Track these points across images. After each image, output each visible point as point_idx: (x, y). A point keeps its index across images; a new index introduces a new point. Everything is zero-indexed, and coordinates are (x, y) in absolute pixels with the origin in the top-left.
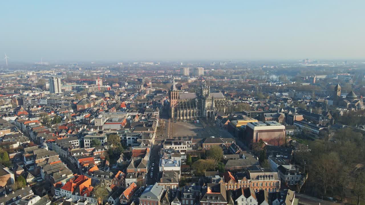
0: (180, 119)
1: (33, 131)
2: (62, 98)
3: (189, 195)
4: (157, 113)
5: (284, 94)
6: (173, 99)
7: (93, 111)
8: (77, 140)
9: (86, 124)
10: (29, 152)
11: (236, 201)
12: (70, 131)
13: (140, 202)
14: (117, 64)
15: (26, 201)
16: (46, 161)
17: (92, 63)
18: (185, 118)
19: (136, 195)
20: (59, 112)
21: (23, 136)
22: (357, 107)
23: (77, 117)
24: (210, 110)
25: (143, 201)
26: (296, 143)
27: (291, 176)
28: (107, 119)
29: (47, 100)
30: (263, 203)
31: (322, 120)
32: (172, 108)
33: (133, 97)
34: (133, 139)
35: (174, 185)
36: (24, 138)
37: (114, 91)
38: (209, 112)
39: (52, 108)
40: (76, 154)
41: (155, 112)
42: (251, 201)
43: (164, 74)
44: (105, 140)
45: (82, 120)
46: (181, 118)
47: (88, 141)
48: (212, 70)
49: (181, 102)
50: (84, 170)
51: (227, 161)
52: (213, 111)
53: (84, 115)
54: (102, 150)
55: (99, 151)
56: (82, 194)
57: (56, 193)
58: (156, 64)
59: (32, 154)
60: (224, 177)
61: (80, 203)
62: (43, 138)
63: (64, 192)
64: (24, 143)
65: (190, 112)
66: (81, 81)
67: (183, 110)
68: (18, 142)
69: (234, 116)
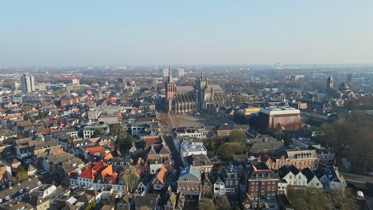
0: (178, 113)
1: (17, 125)
2: (39, 95)
3: (234, 175)
4: (153, 107)
5: (274, 89)
6: (170, 92)
7: (81, 106)
8: (75, 132)
9: (78, 118)
10: (23, 144)
11: (283, 179)
12: (62, 125)
13: (178, 185)
14: (87, 68)
15: (40, 191)
16: (47, 152)
17: (59, 67)
18: (183, 111)
19: (170, 179)
20: (42, 107)
21: (6, 130)
22: (350, 97)
23: (65, 112)
24: (209, 102)
25: (181, 185)
26: (310, 127)
27: (325, 154)
28: (100, 113)
29: (21, 97)
30: (313, 179)
31: (326, 108)
32: (170, 101)
33: (119, 94)
34: (139, 129)
35: (207, 168)
36: (9, 132)
37: (95, 90)
38: (208, 104)
39: (32, 104)
40: (79, 144)
41: (151, 106)
42: (300, 178)
43: (143, 76)
44: (108, 131)
45: (71, 114)
46: (179, 111)
47: (88, 133)
48: (190, 72)
49: (179, 95)
50: (97, 159)
51: (252, 144)
52: (212, 103)
53: (73, 110)
54: (108, 140)
55: (105, 142)
56: (106, 181)
57: (71, 183)
58: (130, 69)
59: (27, 146)
60: (260, 158)
61: (105, 191)
62: (32, 131)
63: (82, 181)
64: (9, 137)
65: (188, 105)
66: (55, 81)
67: (181, 103)
68: (2, 136)
69: (236, 108)
